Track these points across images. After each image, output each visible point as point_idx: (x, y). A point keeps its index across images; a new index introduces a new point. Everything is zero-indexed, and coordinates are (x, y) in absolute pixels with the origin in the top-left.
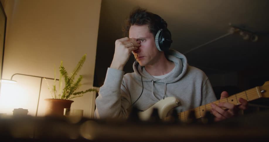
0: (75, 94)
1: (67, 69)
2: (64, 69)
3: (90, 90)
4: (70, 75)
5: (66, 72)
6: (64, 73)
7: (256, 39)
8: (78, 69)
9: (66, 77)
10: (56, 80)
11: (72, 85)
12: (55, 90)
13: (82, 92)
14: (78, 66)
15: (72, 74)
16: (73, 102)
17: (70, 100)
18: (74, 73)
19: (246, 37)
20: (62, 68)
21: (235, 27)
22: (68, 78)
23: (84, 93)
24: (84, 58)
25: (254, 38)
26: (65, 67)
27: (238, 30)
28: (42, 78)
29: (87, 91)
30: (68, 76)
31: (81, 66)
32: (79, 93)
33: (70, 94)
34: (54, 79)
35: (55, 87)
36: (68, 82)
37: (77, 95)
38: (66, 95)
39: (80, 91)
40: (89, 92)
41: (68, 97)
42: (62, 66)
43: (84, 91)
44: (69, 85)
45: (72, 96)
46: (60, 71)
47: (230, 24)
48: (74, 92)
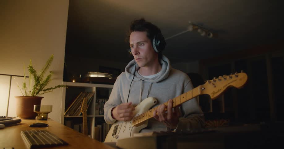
0: (45, 90)
1: (35, 68)
2: (33, 68)
3: (59, 86)
4: (39, 74)
5: (35, 71)
6: (33, 71)
7: (211, 35)
8: (46, 68)
9: (35, 76)
10: (26, 77)
11: (41, 83)
12: (25, 87)
13: (52, 88)
14: (47, 65)
15: (41, 73)
16: (43, 97)
17: (40, 96)
18: (42, 72)
19: (203, 34)
20: (31, 67)
21: (194, 25)
22: (37, 76)
23: (53, 89)
24: (52, 58)
25: (209, 35)
26: (33, 66)
27: (197, 27)
28: (11, 76)
29: (56, 87)
30: (36, 74)
31: (49, 65)
32: (48, 89)
33: (40, 90)
34: (23, 77)
35: (25, 84)
36: (38, 79)
37: (47, 91)
38: (36, 92)
39: (49, 88)
40: (58, 88)
41: (37, 93)
42: (30, 65)
43: (53, 88)
44: (39, 82)
45: (42, 92)
46: (29, 70)
47: (190, 22)
48: (44, 89)
